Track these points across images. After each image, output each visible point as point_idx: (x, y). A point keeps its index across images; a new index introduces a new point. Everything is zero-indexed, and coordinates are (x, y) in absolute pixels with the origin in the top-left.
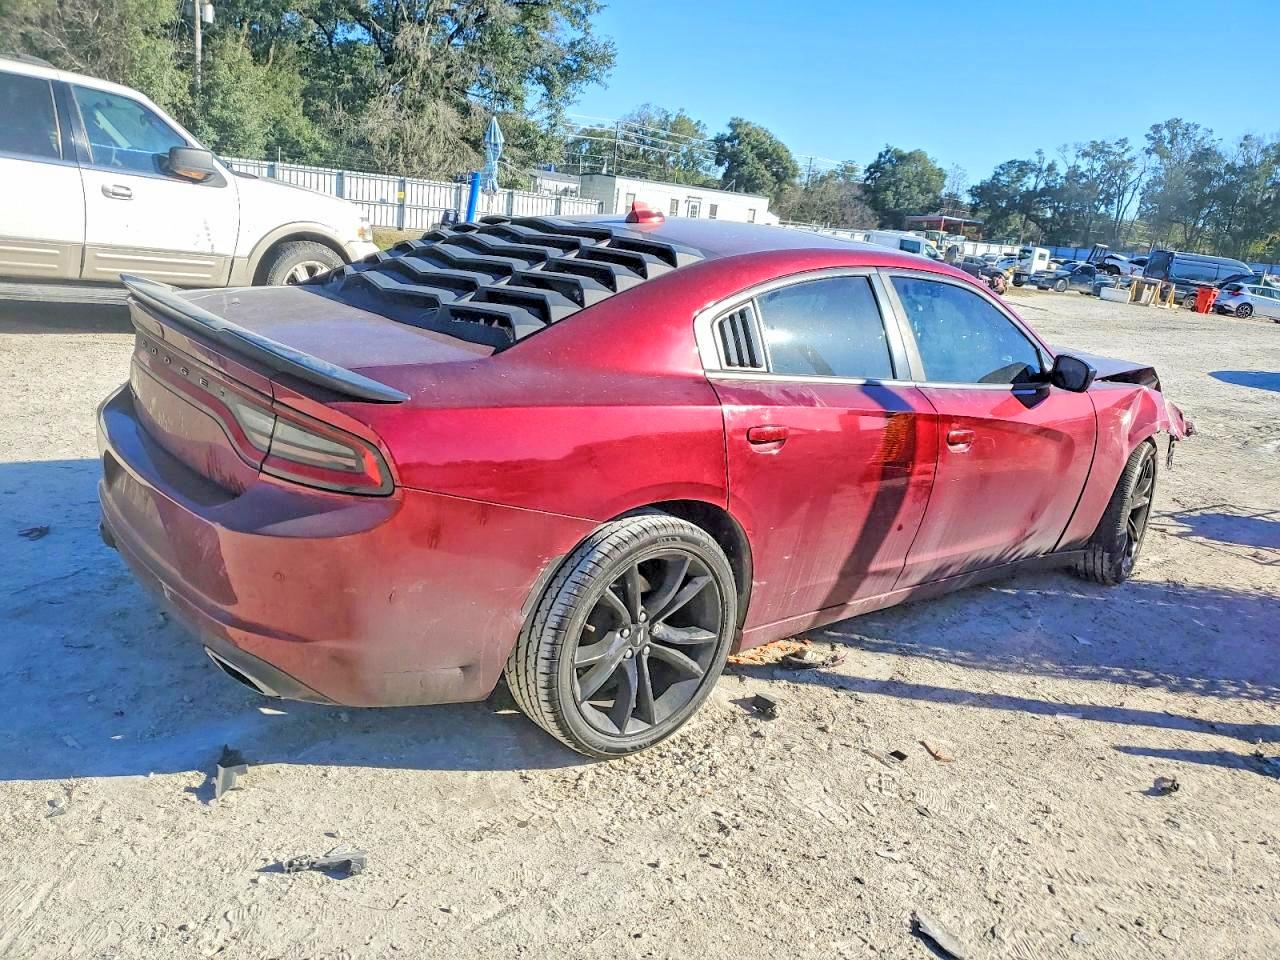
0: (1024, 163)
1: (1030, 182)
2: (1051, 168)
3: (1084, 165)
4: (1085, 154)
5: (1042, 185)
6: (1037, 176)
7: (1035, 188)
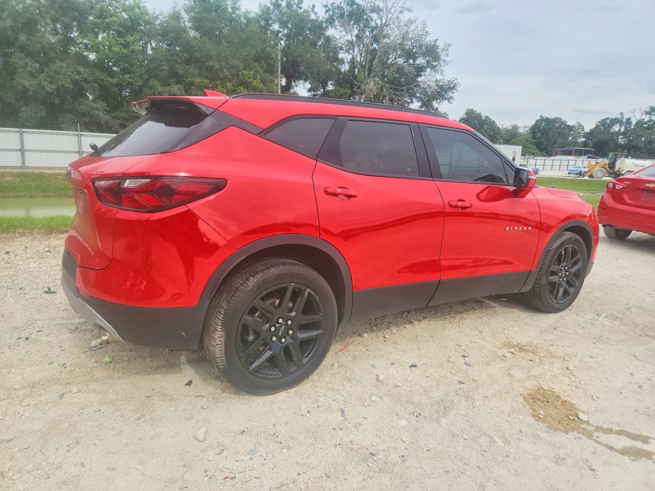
0: (613, 120)
1: (616, 128)
2: (629, 120)
3: (647, 118)
4: (647, 113)
5: (623, 129)
6: (620, 125)
7: (620, 130)
